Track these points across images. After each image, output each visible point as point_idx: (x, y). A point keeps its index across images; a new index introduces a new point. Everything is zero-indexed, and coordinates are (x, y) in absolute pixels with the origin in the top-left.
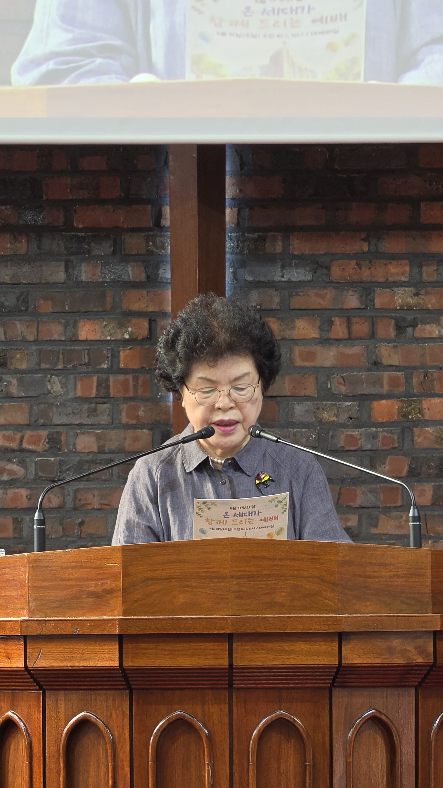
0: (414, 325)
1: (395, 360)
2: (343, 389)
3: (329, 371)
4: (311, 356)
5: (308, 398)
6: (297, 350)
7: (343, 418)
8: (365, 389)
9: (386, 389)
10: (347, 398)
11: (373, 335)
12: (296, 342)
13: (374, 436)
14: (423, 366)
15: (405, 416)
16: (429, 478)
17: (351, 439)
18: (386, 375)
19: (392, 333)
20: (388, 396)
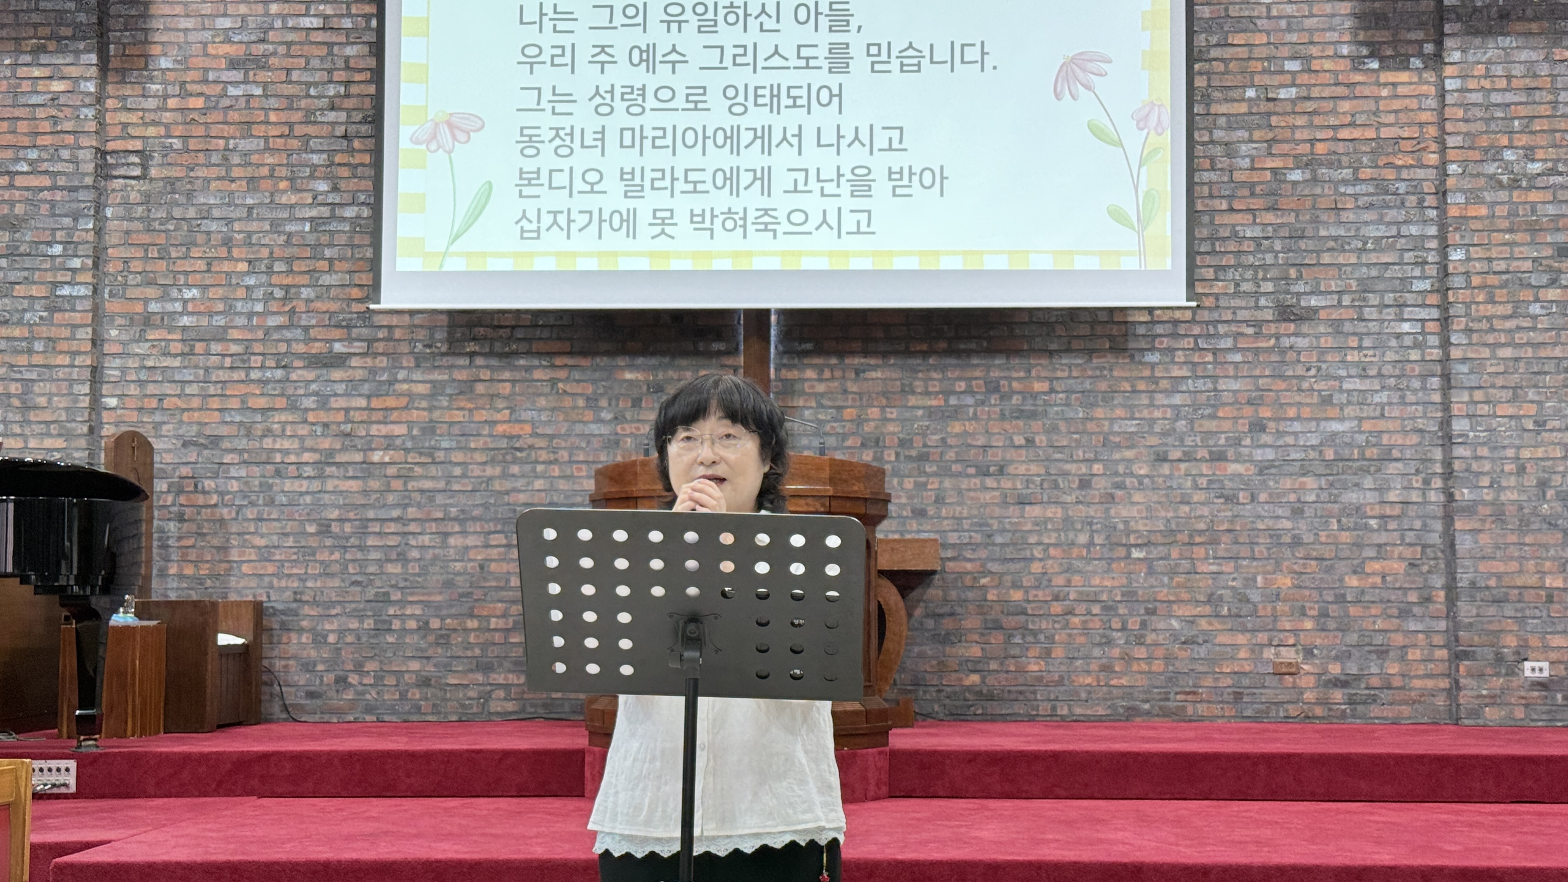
0: (864, 371)
1: (855, 389)
2: (830, 404)
3: (822, 395)
4: (812, 387)
5: (811, 408)
6: (806, 385)
7: (829, 418)
8: (840, 403)
9: (850, 403)
10: (831, 407)
11: (844, 377)
12: (807, 380)
13: (844, 427)
14: (868, 392)
15: (859, 416)
16: (871, 447)
17: (833, 428)
18: (850, 397)
19: (853, 375)
20: (851, 407)
